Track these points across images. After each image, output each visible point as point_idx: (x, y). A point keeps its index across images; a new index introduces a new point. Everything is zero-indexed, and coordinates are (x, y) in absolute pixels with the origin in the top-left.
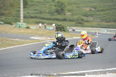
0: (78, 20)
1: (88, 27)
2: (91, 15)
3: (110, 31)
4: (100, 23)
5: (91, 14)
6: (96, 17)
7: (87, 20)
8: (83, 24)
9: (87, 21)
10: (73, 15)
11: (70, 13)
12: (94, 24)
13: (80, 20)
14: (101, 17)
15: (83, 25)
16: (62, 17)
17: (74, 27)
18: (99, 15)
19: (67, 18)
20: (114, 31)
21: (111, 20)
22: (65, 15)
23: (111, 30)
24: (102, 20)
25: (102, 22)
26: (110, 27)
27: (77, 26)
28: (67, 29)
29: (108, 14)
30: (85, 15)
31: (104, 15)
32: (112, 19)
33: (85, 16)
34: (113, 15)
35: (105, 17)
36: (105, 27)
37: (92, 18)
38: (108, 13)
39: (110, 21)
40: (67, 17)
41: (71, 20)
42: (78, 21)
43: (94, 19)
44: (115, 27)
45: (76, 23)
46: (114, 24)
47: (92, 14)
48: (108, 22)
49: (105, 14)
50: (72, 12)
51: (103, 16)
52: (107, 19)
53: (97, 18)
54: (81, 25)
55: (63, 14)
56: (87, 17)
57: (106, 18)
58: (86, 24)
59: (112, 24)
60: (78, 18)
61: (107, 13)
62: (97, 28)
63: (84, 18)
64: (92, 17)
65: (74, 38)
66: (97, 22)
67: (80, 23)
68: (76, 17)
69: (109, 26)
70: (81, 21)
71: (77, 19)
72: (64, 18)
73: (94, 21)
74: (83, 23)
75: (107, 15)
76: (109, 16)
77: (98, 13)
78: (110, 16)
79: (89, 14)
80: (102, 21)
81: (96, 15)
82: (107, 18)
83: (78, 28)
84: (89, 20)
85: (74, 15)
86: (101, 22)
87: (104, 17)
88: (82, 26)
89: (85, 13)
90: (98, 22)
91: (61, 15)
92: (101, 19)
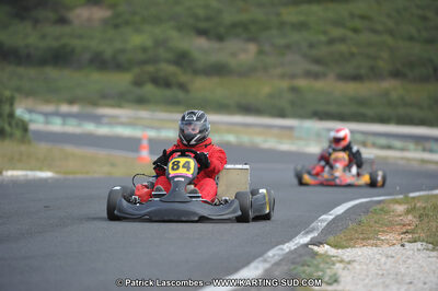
0: (154, 61)
1: (222, 108)
2: (247, 30)
3: (360, 138)
4: (302, 83)
5: (244, 17)
6: (281, 42)
7: (214, 58)
8: (182, 87)
9: (219, 70)
10: (116, 26)
11: (99, 14)
12: (263, 88)
13: (169, 62)
14: (311, 46)
15: (181, 95)
16: (43, 37)
17: (119, 106)
18: (301, 26)
19: (76, 43)
20: (383, 141)
21: (381, 64)
22: (62, 21)
23: (366, 134)
24: (317, 61)
25: (316, 76)
26: (370, 112)
27: (141, 101)
28: (11, 115)
29: (358, 23)
30: (203, 25)
31: (336, 32)
32: (385, 55)
33: (202, 33)
34: (391, 33)
35: (343, 40)
36: (333, 109)
37: (252, 48)
38: (363, 17)
39: (375, 74)
40: (80, 37)
41: (100, 62)
42: (150, 68)
43: (261, 52)
44: (402, 111)
45: (138, 83)
46: (394, 96)
47: (253, 22)
48: (356, 78)
49: (338, 23)
50: (112, 6)
51: (323, 38)
52: (353, 55)
53: (288, 47)
54: (168, 93)
55: (52, 15)
56: (220, 38)
57: (342, 48)
58: (202, 86)
59: (386, 94)
60: (149, 43)
61: (352, 16)
62: (282, 114)
63: (199, 46)
64: (252, 39)
65: (9, 173)
66: (283, 76)
67: (163, 82)
68: (137, 40)
69: (362, 102)
70: (168, 69)
71: (144, 49)
72: (55, 44)
73: (265, 69)
74: (183, 78)
75: (355, 30)
76: (365, 37)
77: (291, 14)
78: (374, 38)
79: (229, 17)
80: (315, 68)
81: (282, 25)
82: (354, 50)
83: (144, 113)
84: (233, 62)
85: (127, 23)
86: (308, 74)
87: (331, 42)
88: (173, 103)
89: (201, 12)
90: (293, 76)
91: (36, 22)
92: (314, 52)
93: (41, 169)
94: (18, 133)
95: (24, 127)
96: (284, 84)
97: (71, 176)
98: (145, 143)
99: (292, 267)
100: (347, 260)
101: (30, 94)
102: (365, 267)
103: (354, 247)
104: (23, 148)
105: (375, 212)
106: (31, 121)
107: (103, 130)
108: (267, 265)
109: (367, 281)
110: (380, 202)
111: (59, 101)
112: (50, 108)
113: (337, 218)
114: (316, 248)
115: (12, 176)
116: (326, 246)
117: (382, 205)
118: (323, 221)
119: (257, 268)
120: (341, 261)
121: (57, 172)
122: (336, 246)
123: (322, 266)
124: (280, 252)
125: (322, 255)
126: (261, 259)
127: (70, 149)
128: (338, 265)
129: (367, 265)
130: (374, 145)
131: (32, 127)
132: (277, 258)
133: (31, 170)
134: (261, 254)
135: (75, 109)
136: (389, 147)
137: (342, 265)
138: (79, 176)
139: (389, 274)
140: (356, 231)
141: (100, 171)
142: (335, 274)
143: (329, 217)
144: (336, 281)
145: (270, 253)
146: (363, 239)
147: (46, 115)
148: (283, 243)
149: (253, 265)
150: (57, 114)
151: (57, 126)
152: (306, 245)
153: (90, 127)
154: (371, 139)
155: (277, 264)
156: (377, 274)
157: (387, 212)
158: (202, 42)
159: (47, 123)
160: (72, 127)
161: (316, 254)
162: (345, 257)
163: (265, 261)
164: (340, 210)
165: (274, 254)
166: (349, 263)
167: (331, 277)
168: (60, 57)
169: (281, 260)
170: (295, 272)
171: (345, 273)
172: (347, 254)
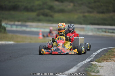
0: (43, 9)
3: (104, 30)
4: (87, 14)
8: (51, 16)
9: (62, 11)
12: (75, 16)
14: (89, 3)
15: (51, 19)
16: (10, 2)
20: (111, 31)
21: (110, 8)
23: (106, 29)
24: (91, 8)
25: (90, 12)
26: (107, 22)
27: (39, 21)
32: (111, 5)
36: (96, 22)
37: (72, 4)
39: (108, 11)
41: (27, 9)
43: (74, 6)
45: (38, 15)
46: (114, 18)
48: (103, 13)
51: (93, 1)
52: (101, 6)
53: (82, 4)
54: (48, 18)
56: (62, 2)
58: (57, 16)
62: (81, 24)
67: (46, 15)
70: (47, 11)
71: (40, 5)
73: (76, 10)
74: (52, 13)
80: (91, 10)
82: (102, 4)
83: (40, 24)
84: (66, 9)
86: (88, 12)
88: (49, 21)
90: (84, 12)
92: (90, 5)
93: (10, 41)
94: (3, 31)
95: (5, 29)
96: (81, 15)
97: (19, 43)
98: (41, 33)
99: (85, 68)
100: (102, 66)
101: (6, 19)
102: (107, 68)
103: (103, 62)
104: (5, 35)
105: (109, 52)
106: (7, 27)
107: (28, 29)
108: (78, 68)
109: (108, 72)
110: (111, 49)
111: (15, 21)
112: (12, 23)
113: (98, 54)
114: (92, 63)
115: (1, 43)
116: (95, 62)
117: (111, 50)
118: (94, 54)
119: (75, 69)
120: (100, 66)
121: (15, 42)
122: (98, 62)
123: (94, 68)
124: (82, 64)
125: (94, 65)
126: (76, 66)
127: (18, 35)
128: (99, 67)
129: (108, 67)
130: (108, 32)
131: (7, 29)
132: (81, 66)
133: (7, 41)
134: (76, 65)
135: (20, 23)
136: (113, 33)
137: (100, 67)
138: (21, 43)
139: (114, 70)
140: (104, 57)
141: (27, 41)
142: (98, 70)
143: (96, 53)
144: (99, 72)
145: (79, 64)
146: (106, 60)
147: (11, 25)
148: (82, 61)
149: (74, 68)
150: (14, 25)
151: (14, 28)
152: (89, 62)
153: (24, 29)
154: (107, 30)
155: (81, 67)
156: (111, 70)
157: (113, 52)
158: (57, 3)
159: (11, 27)
160: (19, 29)
161: (92, 64)
162: (101, 65)
163: (77, 67)
164: (99, 51)
165: (80, 64)
166: (102, 67)
167: (97, 71)
168: (15, 8)
169: (82, 66)
170: (86, 70)
171: (101, 69)
172: (101, 64)
